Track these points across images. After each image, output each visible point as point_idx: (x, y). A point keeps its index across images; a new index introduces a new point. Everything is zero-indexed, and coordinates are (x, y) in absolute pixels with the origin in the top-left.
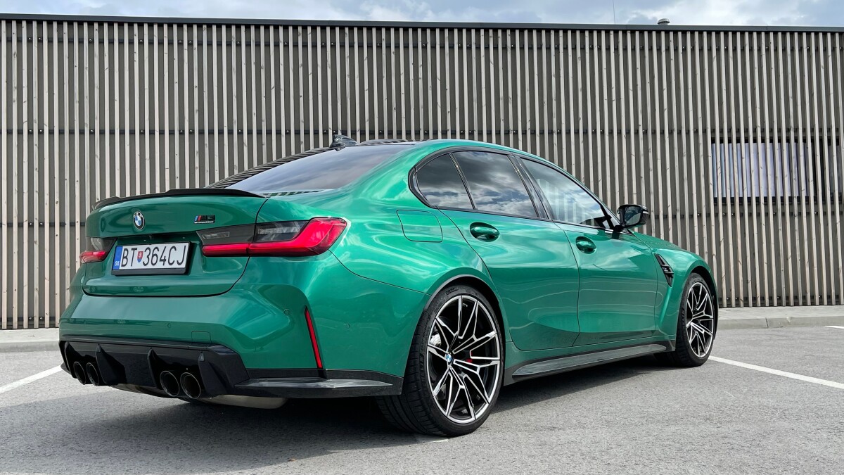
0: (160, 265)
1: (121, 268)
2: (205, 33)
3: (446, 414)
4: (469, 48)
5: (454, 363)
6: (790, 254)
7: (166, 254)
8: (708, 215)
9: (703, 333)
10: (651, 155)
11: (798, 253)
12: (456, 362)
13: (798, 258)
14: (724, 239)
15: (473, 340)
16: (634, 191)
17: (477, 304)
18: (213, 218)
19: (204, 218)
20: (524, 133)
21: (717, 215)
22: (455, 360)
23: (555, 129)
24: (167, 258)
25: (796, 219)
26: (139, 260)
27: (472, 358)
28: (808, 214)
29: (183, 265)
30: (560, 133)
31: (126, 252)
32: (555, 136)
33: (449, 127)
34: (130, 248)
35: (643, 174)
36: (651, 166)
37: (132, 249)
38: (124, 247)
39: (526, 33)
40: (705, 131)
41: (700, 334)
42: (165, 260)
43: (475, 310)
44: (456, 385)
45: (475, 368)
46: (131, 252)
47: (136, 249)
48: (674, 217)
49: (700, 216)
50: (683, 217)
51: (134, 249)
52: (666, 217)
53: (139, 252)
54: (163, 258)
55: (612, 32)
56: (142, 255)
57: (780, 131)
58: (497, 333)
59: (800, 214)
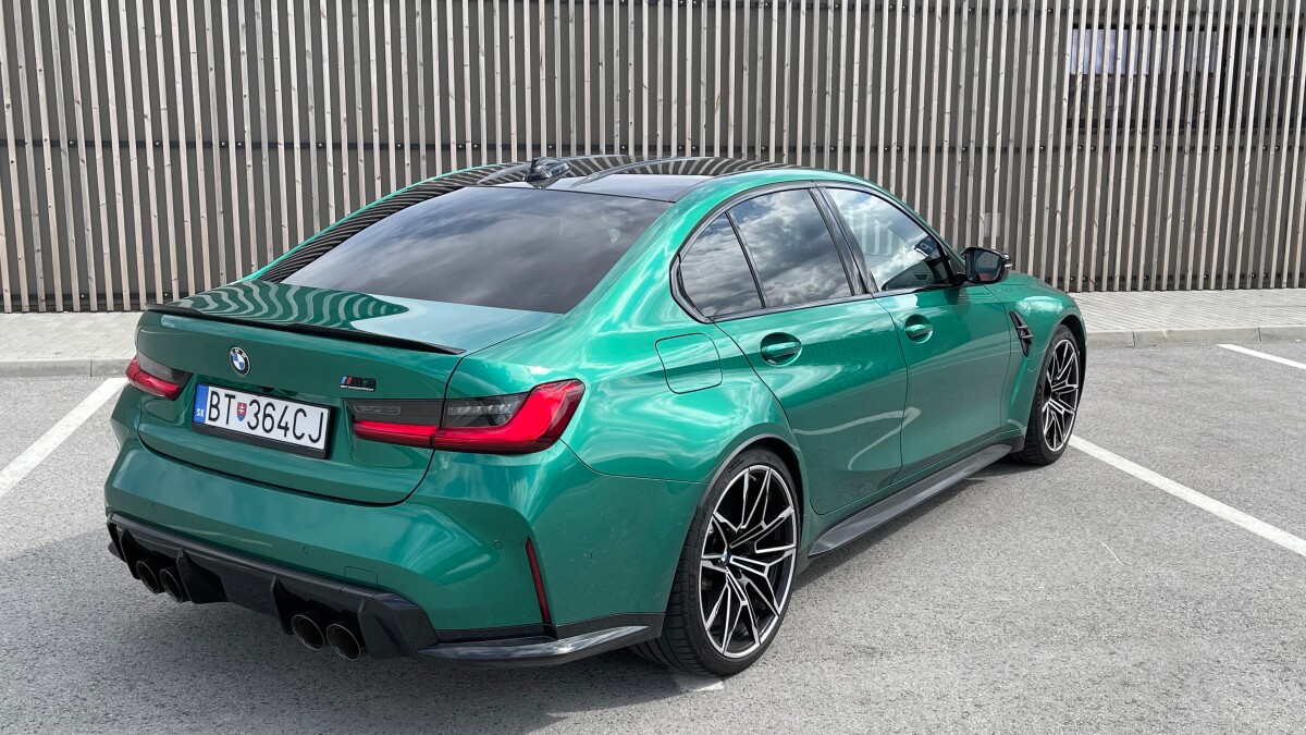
0: (277, 435)
1: (207, 422)
3: (721, 650)
5: (731, 562)
6: (1170, 211)
7: (289, 418)
8: (1056, 149)
9: (1062, 413)
11: (1183, 210)
12: (735, 560)
13: (1182, 218)
14: (1075, 187)
15: (761, 528)
16: (948, 108)
17: (769, 472)
18: (372, 384)
19: (357, 382)
21: (1069, 148)
22: (732, 557)
24: (290, 426)
25: (1187, 158)
26: (241, 416)
27: (758, 552)
28: (1205, 149)
29: (321, 445)
31: (215, 397)
34: (222, 392)
35: (962, 83)
36: (977, 69)
37: (227, 395)
38: (211, 389)
41: (1058, 414)
42: (286, 429)
43: (766, 482)
44: (735, 601)
45: (761, 569)
46: (224, 401)
47: (234, 397)
48: (1005, 150)
49: (1043, 150)
50: (1017, 150)
51: (231, 397)
52: (992, 150)
53: (240, 404)
54: (283, 424)
56: (245, 410)
57: (1179, 14)
58: (795, 508)
59: (1193, 149)
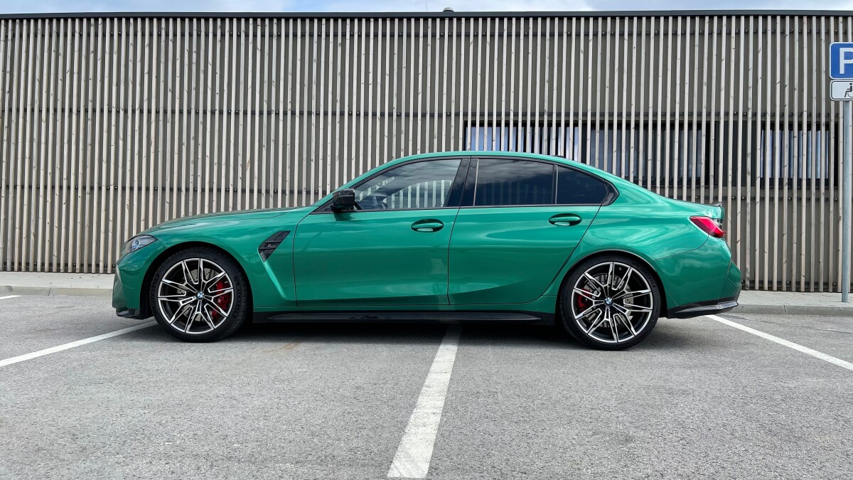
2: (17, 26)
4: (239, 36)
10: (403, 136)
20: (285, 113)
23: (314, 110)
30: (318, 114)
32: (314, 117)
33: (217, 107)
39: (291, 21)
40: (457, 115)
55: (372, 20)
